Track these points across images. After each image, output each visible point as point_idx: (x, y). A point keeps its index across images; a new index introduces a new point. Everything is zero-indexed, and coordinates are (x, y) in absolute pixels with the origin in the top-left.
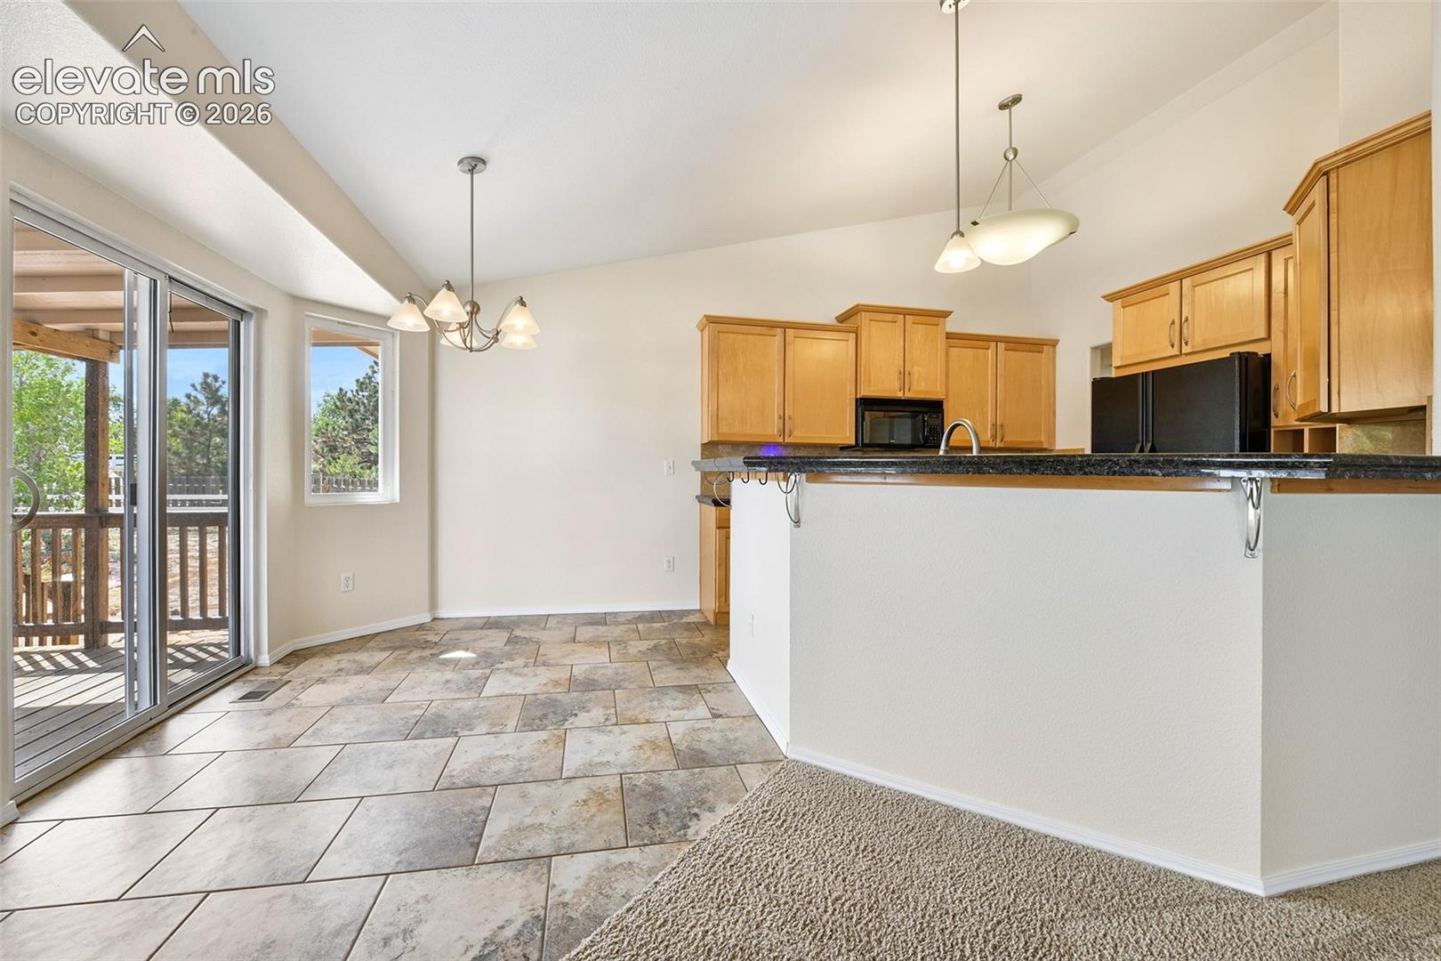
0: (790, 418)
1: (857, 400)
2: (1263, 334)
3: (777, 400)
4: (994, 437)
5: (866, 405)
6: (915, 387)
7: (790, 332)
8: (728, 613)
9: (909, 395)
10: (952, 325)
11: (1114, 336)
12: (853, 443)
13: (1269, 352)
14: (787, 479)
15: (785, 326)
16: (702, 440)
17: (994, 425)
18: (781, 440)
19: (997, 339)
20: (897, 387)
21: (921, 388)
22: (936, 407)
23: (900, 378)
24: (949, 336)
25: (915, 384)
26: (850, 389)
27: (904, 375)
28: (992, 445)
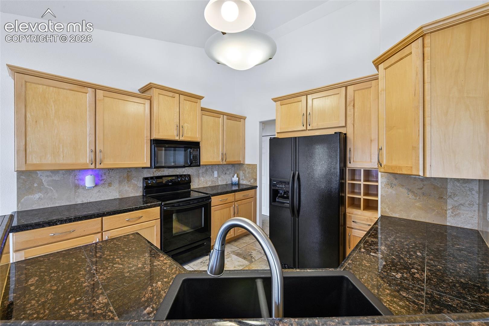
0: (101, 151)
1: (151, 140)
2: (344, 125)
3: (89, 139)
4: (222, 159)
5: (157, 143)
6: (185, 135)
7: (100, 93)
9: (182, 139)
10: (204, 104)
11: (276, 117)
12: (149, 166)
13: (346, 133)
15: (95, 88)
17: (222, 154)
18: (93, 166)
19: (223, 114)
20: (175, 133)
21: (188, 136)
22: (195, 145)
23: (177, 129)
24: (203, 109)
25: (185, 133)
26: (147, 134)
27: (179, 127)
28: (221, 163)
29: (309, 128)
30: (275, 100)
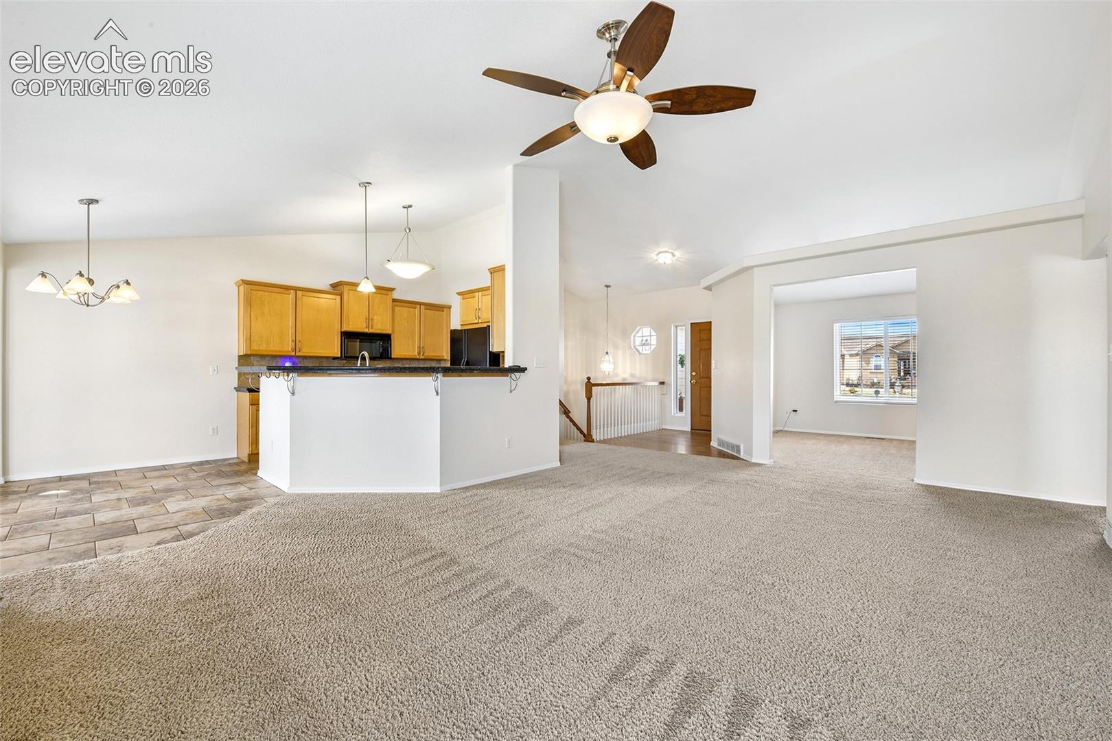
0: (299, 341)
1: (341, 332)
3: (291, 331)
4: (419, 353)
5: (348, 336)
6: (375, 327)
7: (299, 293)
8: (258, 454)
9: (371, 331)
10: (396, 295)
12: (339, 356)
14: (288, 376)
15: (296, 289)
16: (238, 352)
17: (419, 347)
18: (293, 354)
19: (420, 304)
20: (365, 326)
21: (379, 327)
22: (386, 338)
23: (366, 322)
24: (394, 300)
25: (375, 324)
26: (337, 326)
27: (369, 320)
28: (418, 357)
29: (480, 321)
30: (459, 294)
